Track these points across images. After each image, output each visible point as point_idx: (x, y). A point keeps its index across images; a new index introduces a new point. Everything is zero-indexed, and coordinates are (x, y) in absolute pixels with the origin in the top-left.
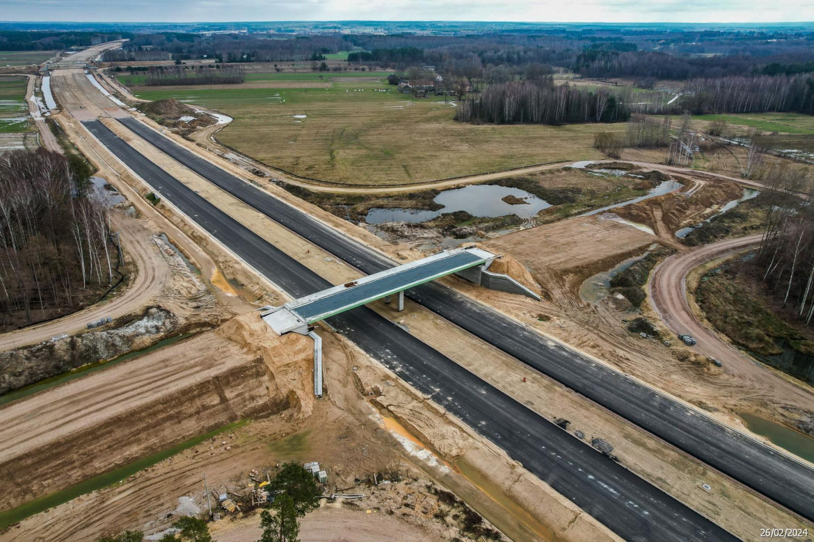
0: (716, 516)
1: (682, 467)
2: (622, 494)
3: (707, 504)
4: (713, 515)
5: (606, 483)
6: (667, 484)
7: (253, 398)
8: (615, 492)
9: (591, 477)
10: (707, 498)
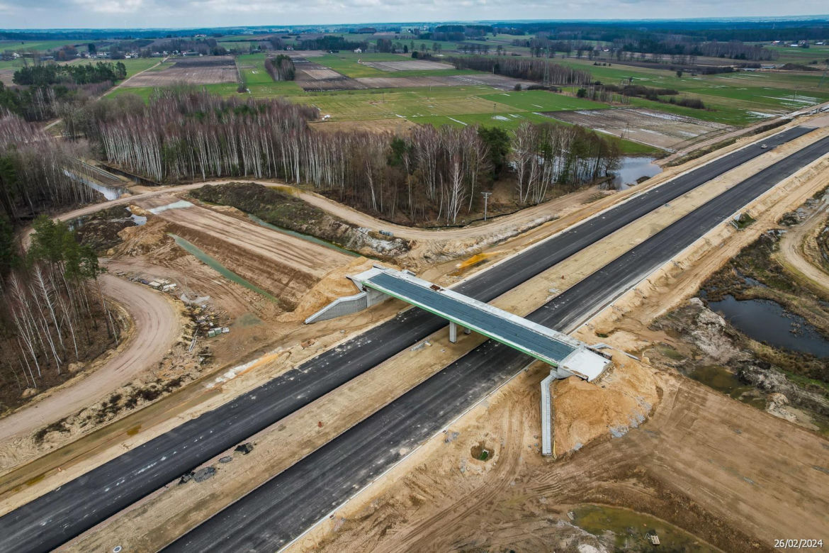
0: (80, 547)
1: (154, 535)
2: (134, 477)
3: (97, 543)
4: (83, 545)
5: (152, 468)
6: (136, 516)
7: (293, 295)
8: (140, 472)
9: (164, 458)
10: (104, 546)
